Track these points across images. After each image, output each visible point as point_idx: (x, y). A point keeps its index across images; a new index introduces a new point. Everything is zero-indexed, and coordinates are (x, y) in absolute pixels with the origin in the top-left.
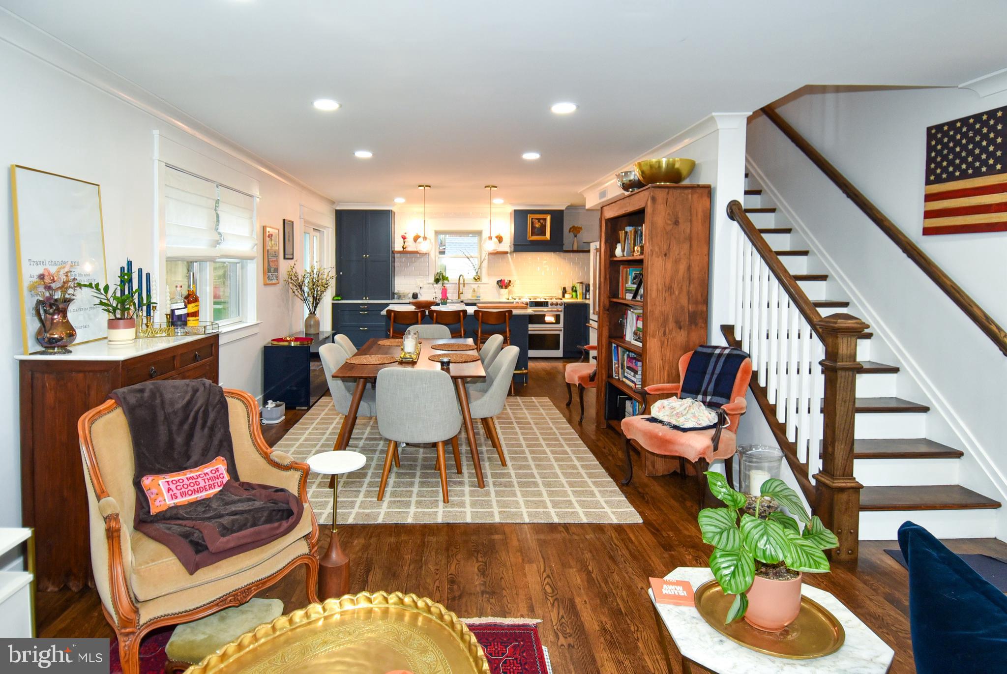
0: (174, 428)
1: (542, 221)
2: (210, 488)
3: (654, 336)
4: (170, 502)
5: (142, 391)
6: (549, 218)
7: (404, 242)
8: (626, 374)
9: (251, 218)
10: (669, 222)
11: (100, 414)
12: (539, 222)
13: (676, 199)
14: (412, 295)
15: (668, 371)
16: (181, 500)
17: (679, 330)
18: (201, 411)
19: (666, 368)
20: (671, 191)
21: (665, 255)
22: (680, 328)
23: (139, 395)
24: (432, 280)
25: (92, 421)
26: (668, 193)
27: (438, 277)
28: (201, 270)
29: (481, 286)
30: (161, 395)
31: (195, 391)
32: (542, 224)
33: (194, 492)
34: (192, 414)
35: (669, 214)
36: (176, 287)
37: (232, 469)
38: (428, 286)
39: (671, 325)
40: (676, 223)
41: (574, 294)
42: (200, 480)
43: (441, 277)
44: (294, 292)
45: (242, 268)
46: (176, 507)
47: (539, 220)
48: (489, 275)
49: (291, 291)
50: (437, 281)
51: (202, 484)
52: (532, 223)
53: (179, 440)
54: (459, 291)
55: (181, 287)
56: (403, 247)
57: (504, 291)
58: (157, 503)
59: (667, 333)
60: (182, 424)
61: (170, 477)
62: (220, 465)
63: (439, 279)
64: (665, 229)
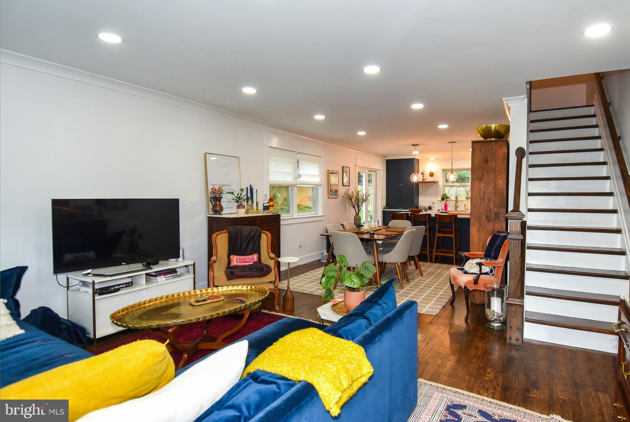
0: (243, 241)
2: (249, 262)
3: (474, 225)
4: (236, 264)
5: (235, 228)
7: (423, 176)
9: (320, 167)
10: (482, 161)
11: (221, 233)
13: (486, 148)
14: (428, 207)
15: (482, 245)
16: (239, 264)
17: (488, 222)
18: (252, 237)
19: (481, 244)
20: (483, 144)
21: (480, 180)
22: (489, 221)
23: (234, 229)
24: (440, 198)
25: (217, 235)
26: (482, 145)
28: (292, 190)
30: (241, 230)
31: (252, 230)
33: (244, 262)
34: (249, 237)
35: (482, 157)
36: (265, 195)
37: (259, 258)
38: (438, 202)
39: (484, 219)
40: (487, 161)
42: (247, 259)
44: (348, 202)
45: (317, 190)
46: (237, 266)
49: (347, 202)
50: (443, 199)
51: (247, 260)
53: (244, 246)
54: (456, 205)
55: (266, 195)
56: (423, 179)
58: (232, 263)
59: (481, 224)
60: (245, 240)
61: (238, 257)
62: (255, 257)
63: (444, 198)
64: (480, 165)
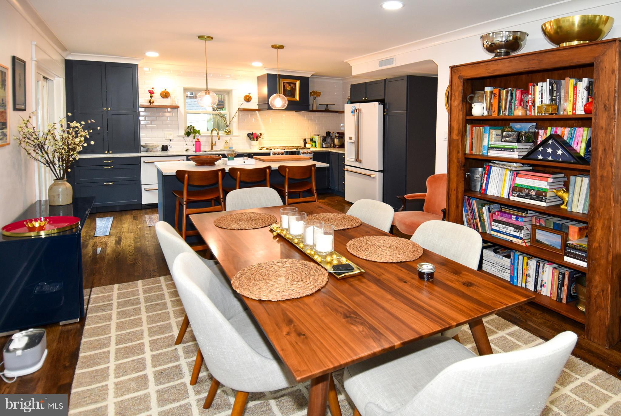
1: (292, 85)
6: (298, 83)
7: (151, 97)
8: (493, 227)
12: (289, 85)
14: (161, 147)
24: (182, 133)
27: (189, 130)
29: (232, 138)
32: (292, 87)
38: (179, 138)
41: (314, 144)
43: (192, 131)
44: (29, 153)
47: (290, 84)
48: (239, 128)
50: (188, 134)
52: (284, 86)
54: (212, 143)
56: (150, 102)
57: (255, 143)
